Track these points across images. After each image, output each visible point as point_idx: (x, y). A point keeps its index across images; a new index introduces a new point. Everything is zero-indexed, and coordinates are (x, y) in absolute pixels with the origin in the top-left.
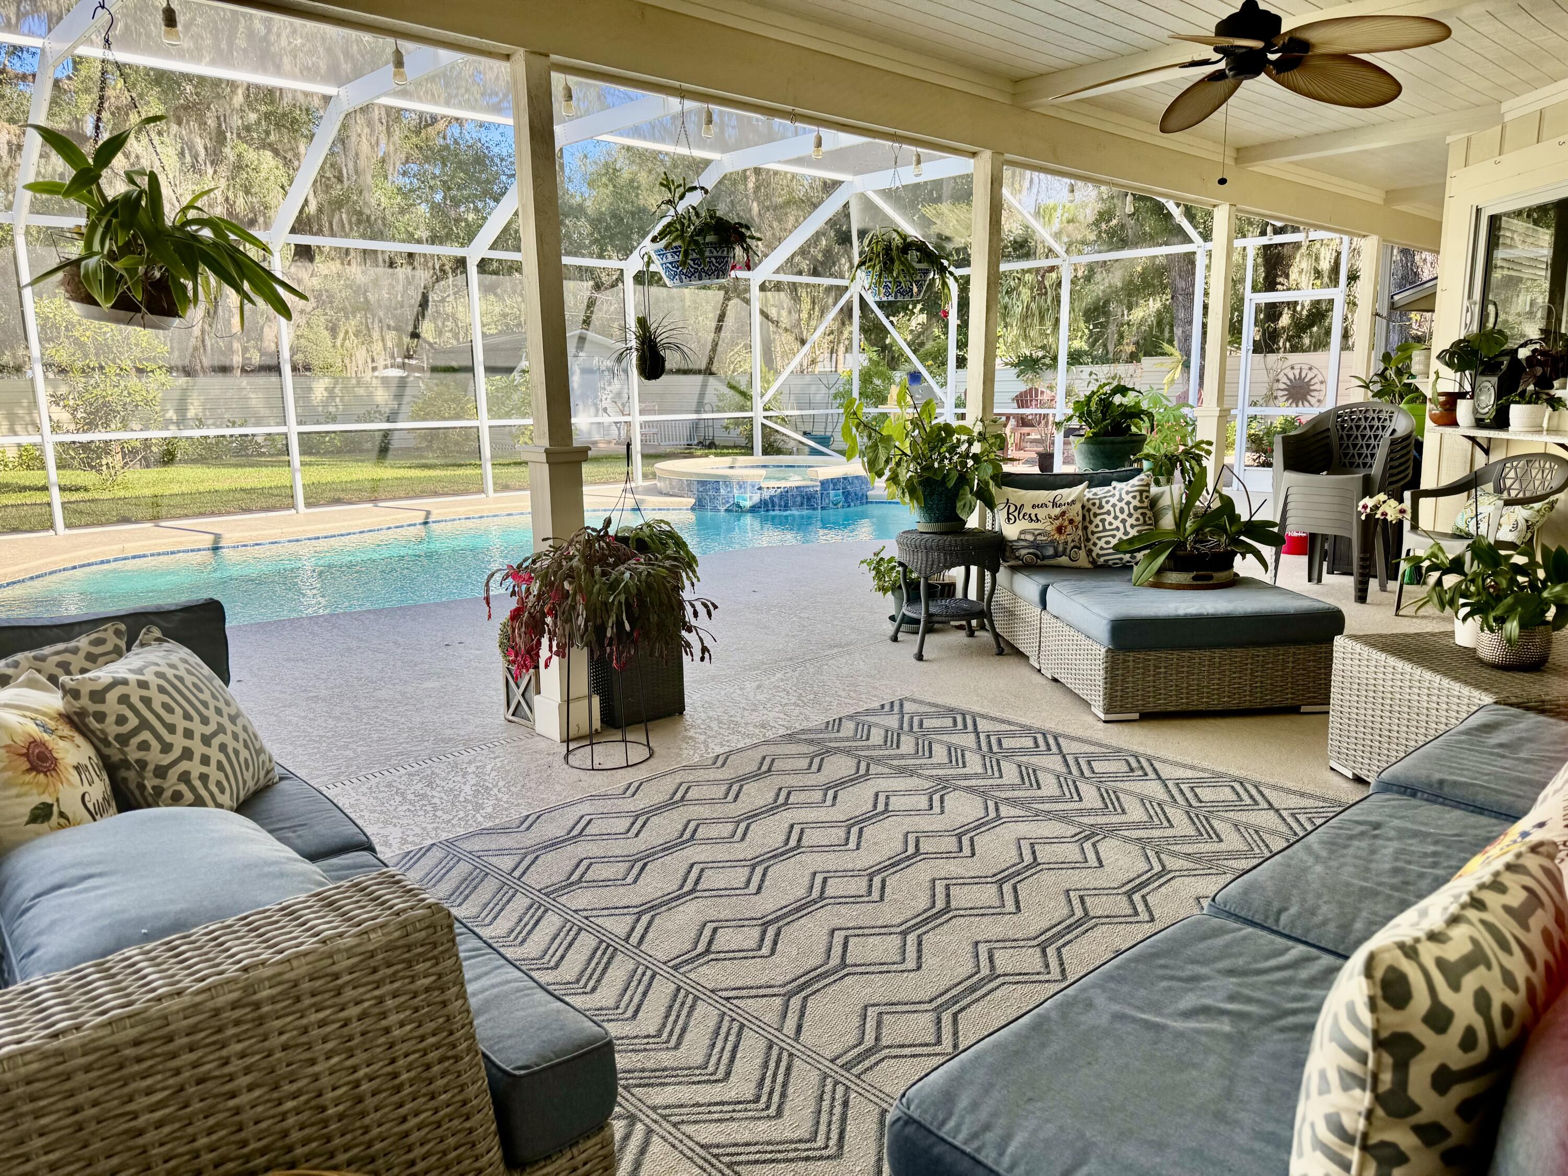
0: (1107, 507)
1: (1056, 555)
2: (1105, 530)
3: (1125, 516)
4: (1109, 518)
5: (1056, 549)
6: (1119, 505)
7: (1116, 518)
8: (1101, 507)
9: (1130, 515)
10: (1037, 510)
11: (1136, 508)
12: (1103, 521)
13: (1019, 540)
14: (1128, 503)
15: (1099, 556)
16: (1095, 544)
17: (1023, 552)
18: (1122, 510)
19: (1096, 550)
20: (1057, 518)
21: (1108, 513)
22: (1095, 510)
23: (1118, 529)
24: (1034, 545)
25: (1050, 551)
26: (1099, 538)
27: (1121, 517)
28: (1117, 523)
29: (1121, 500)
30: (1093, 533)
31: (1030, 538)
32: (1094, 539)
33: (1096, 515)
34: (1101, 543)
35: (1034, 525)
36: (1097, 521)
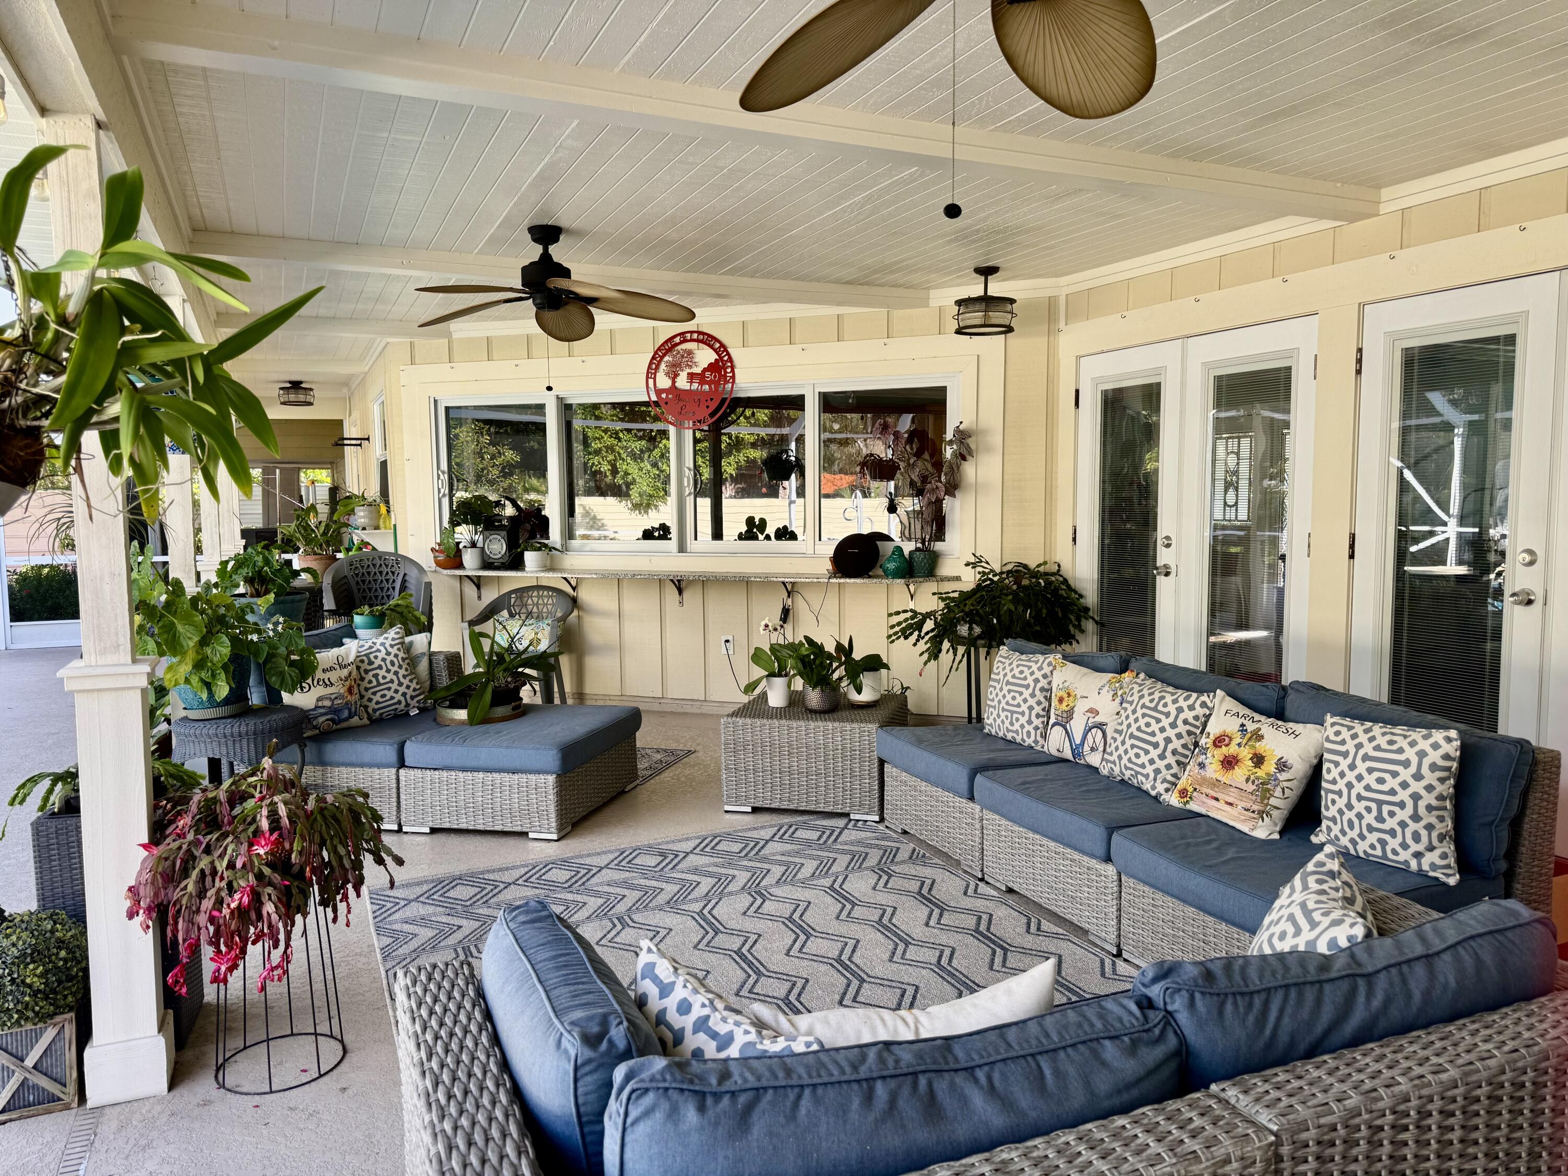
0: (378, 662)
1: (351, 716)
2: (379, 684)
3: (396, 668)
4: (382, 673)
5: (350, 710)
6: (389, 659)
7: (388, 671)
8: (371, 663)
9: (400, 667)
10: (328, 675)
11: (403, 659)
12: (376, 676)
13: (317, 707)
14: (396, 656)
15: (375, 710)
16: (370, 700)
17: (322, 719)
18: (392, 663)
19: (372, 705)
20: (346, 679)
21: (380, 667)
22: (365, 666)
23: (392, 681)
24: (333, 710)
25: (346, 714)
26: (374, 693)
27: (393, 669)
28: (390, 676)
29: (388, 654)
30: (367, 689)
31: (327, 703)
32: (368, 695)
33: (366, 672)
34: (377, 698)
35: (329, 690)
36: (370, 676)
